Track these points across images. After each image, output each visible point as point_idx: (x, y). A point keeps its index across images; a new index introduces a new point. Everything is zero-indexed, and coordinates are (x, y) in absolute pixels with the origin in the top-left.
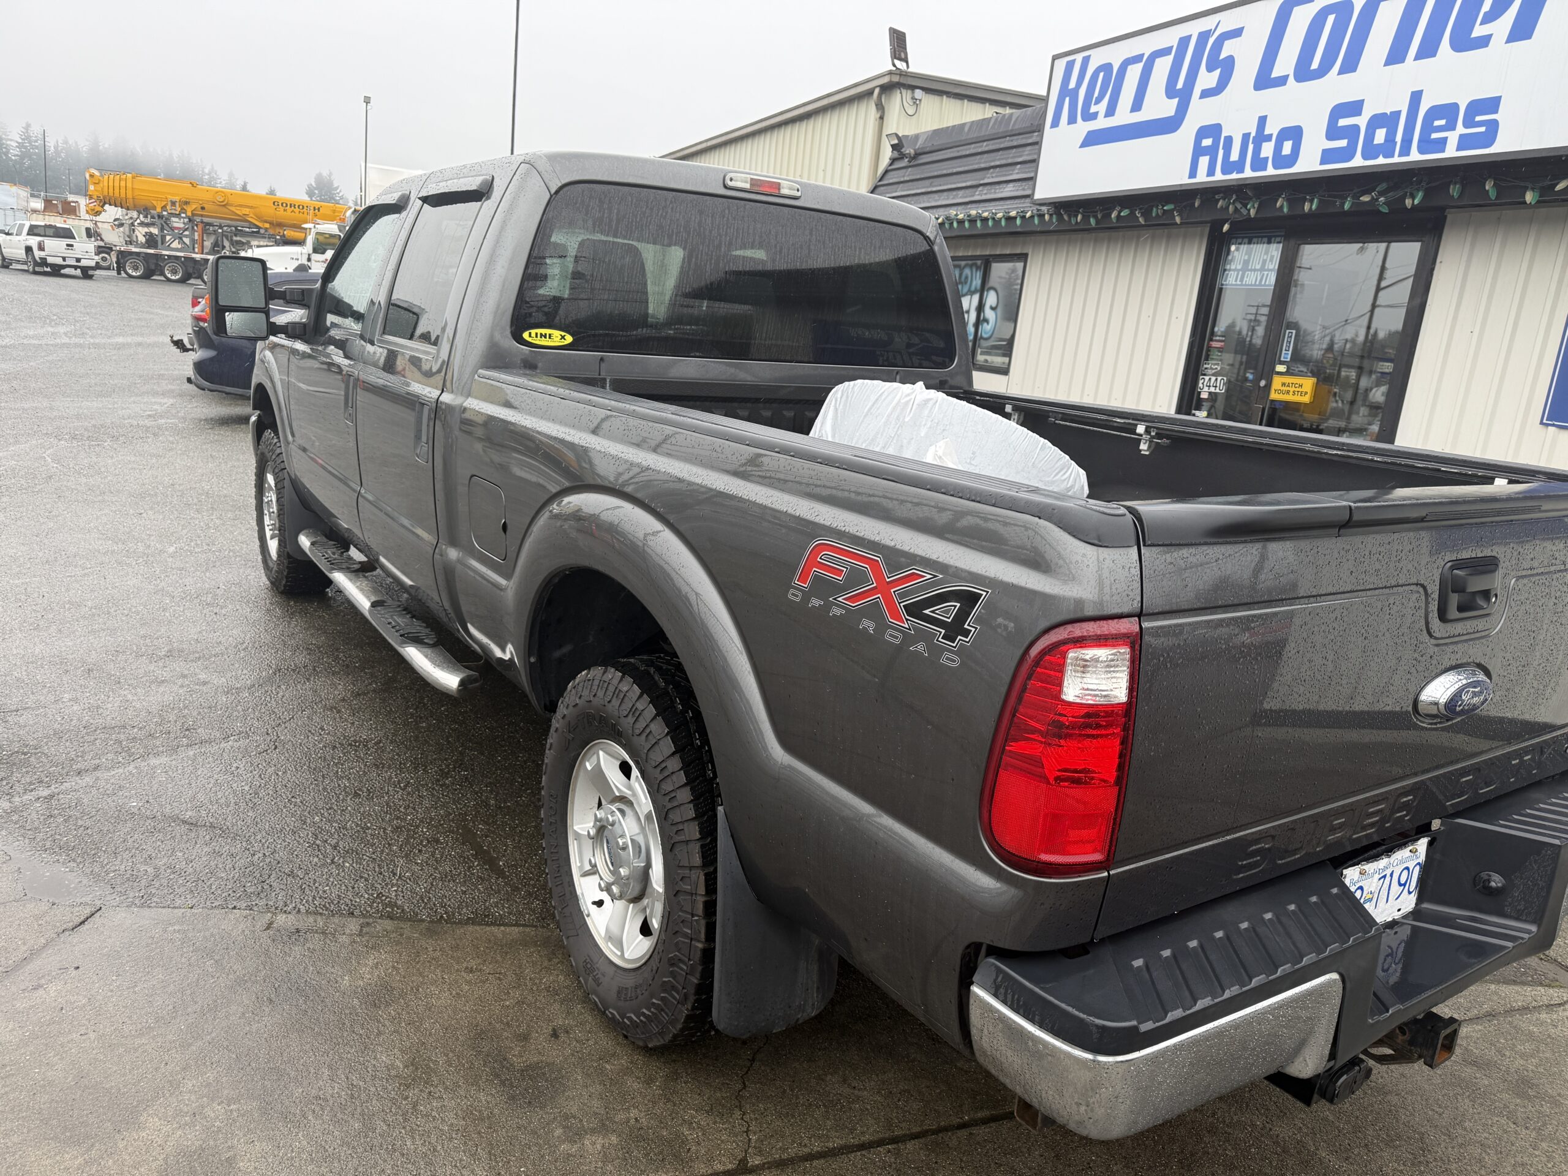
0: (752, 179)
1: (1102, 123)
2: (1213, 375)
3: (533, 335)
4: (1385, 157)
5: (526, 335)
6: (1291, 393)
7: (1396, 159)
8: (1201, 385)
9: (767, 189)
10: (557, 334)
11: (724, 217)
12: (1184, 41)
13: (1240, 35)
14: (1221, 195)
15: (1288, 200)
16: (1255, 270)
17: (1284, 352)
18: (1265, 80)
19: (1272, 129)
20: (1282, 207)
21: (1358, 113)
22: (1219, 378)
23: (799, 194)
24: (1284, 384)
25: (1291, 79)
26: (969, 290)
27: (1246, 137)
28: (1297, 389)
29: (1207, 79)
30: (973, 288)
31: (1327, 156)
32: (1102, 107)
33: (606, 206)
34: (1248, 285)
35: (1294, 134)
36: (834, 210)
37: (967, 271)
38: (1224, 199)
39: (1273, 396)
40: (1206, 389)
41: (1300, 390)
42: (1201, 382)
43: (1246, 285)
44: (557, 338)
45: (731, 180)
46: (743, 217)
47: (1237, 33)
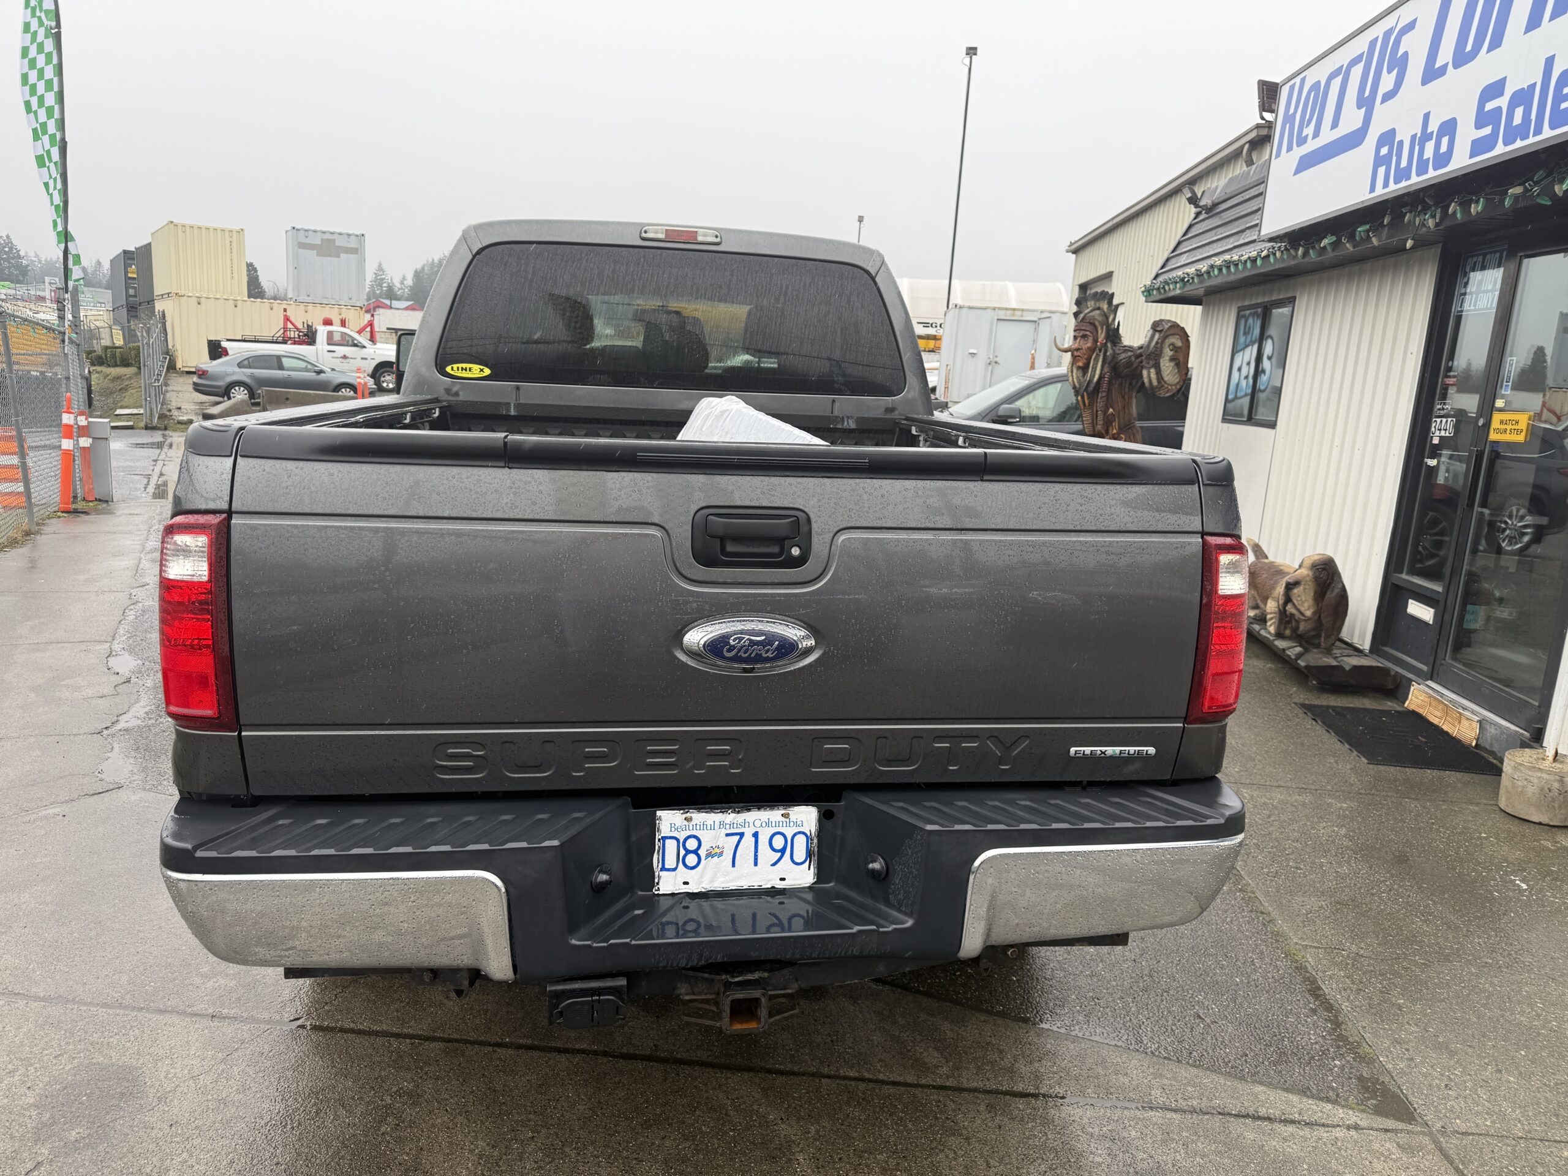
0: (666, 230)
1: (1311, 146)
2: (1443, 416)
3: (455, 369)
4: (1522, 139)
5: (448, 369)
6: (1508, 432)
7: (1532, 140)
8: (1433, 429)
9: (683, 238)
10: (476, 368)
11: (639, 264)
12: (1373, 43)
13: (1413, 27)
14: (1408, 208)
15: (1460, 204)
16: (1487, 291)
17: (1505, 384)
18: (1432, 73)
19: (1433, 127)
20: (1455, 213)
21: (1501, 94)
22: (1449, 420)
23: (718, 240)
24: (1502, 422)
25: (1450, 66)
26: (1251, 341)
27: (1414, 137)
28: (1513, 427)
29: (1387, 82)
30: (1254, 339)
31: (1478, 146)
32: (1309, 131)
33: (523, 261)
34: (1481, 309)
35: (1449, 128)
36: (758, 252)
37: (1250, 321)
38: (1411, 212)
39: (1493, 436)
40: (1437, 433)
41: (1516, 427)
42: (1434, 425)
43: (1479, 310)
44: (476, 370)
45: (646, 232)
46: (659, 264)
47: (1411, 26)
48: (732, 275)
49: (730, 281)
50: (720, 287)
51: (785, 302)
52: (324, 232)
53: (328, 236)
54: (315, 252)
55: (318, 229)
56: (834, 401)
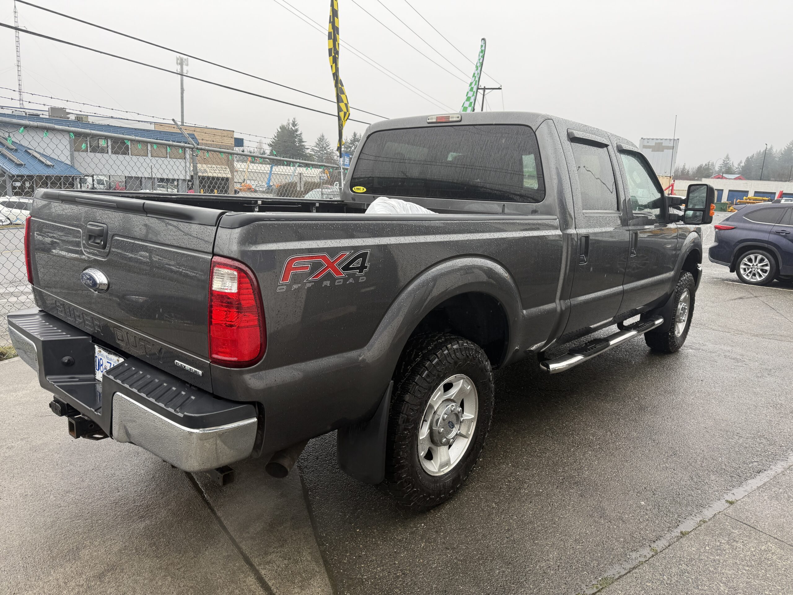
0: (437, 117)
5: (353, 189)
9: (443, 120)
10: (362, 188)
23: (458, 119)
45: (429, 119)
48: (463, 137)
49: (461, 140)
50: (456, 144)
51: (485, 150)
52: (657, 139)
53: (659, 141)
54: (651, 149)
55: (658, 138)
56: (504, 205)
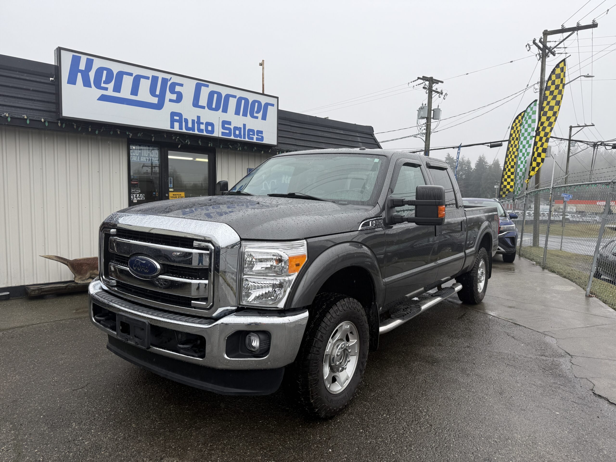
2: (138, 194)
6: (177, 197)
7: (242, 139)
8: (132, 198)
16: (145, 157)
17: (169, 184)
19: (202, 121)
21: (229, 124)
22: (141, 195)
24: (174, 195)
25: (206, 108)
27: (193, 120)
31: (223, 134)
32: (110, 86)
35: (210, 124)
40: (135, 199)
41: (180, 196)
47: (180, 85)
